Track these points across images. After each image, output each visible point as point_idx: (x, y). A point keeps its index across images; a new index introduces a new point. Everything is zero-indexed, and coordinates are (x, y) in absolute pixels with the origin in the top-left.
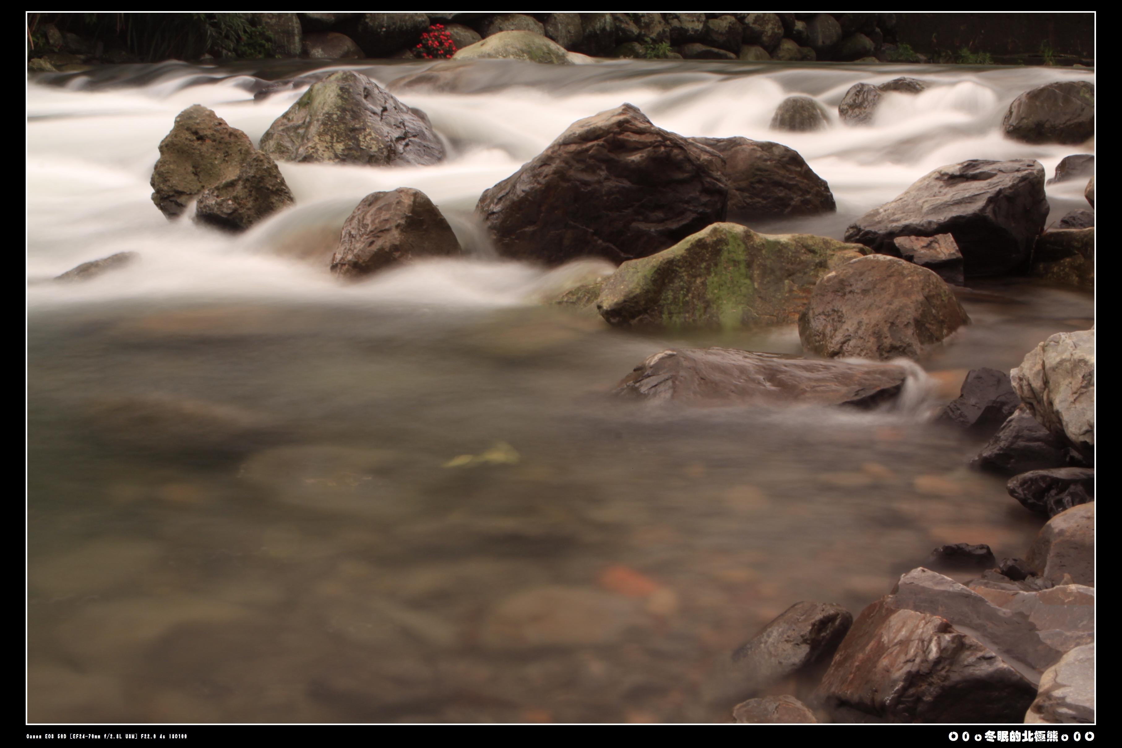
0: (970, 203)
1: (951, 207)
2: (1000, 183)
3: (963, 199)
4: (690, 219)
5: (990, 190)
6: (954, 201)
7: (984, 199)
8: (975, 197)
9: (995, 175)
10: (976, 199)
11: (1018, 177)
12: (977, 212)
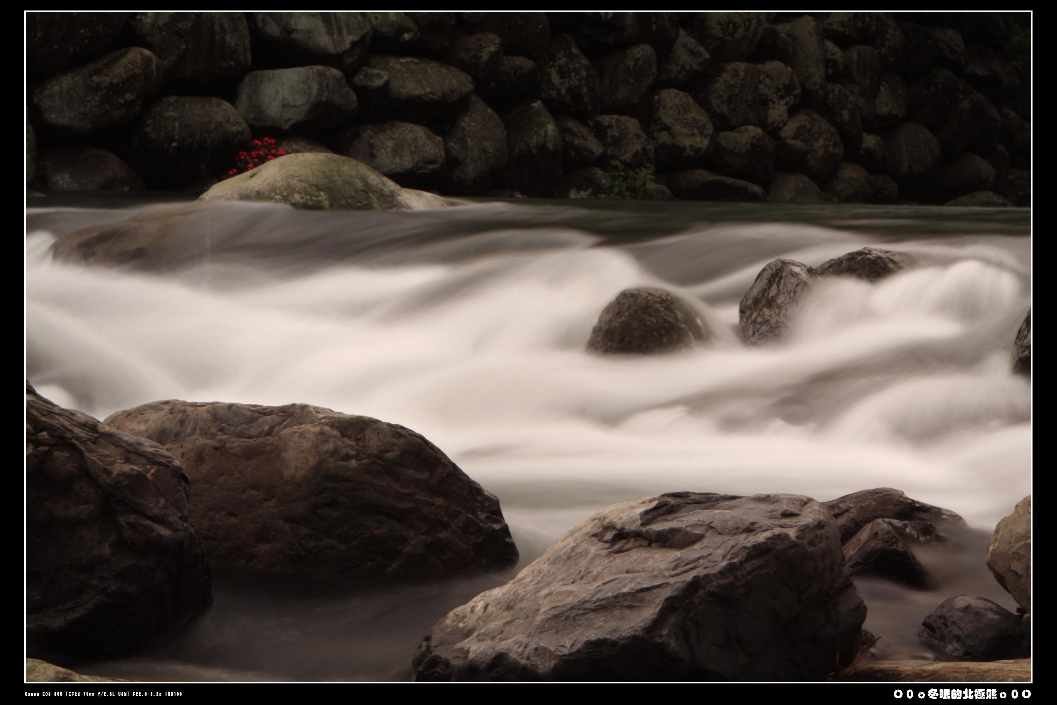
0: (631, 607)
1: (592, 616)
2: (701, 561)
3: (617, 597)
4: (90, 606)
5: (672, 580)
6: (598, 600)
7: (658, 601)
8: (642, 595)
9: (700, 537)
10: (642, 601)
11: (745, 548)
12: (639, 633)
